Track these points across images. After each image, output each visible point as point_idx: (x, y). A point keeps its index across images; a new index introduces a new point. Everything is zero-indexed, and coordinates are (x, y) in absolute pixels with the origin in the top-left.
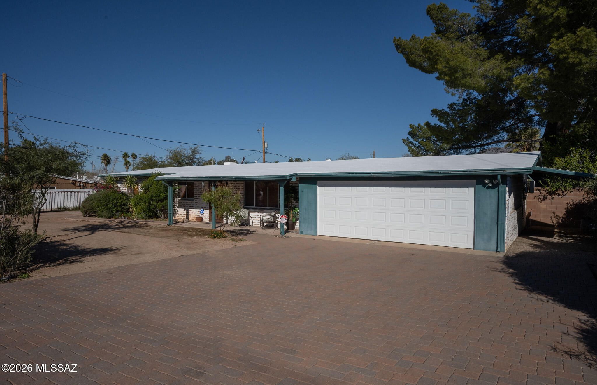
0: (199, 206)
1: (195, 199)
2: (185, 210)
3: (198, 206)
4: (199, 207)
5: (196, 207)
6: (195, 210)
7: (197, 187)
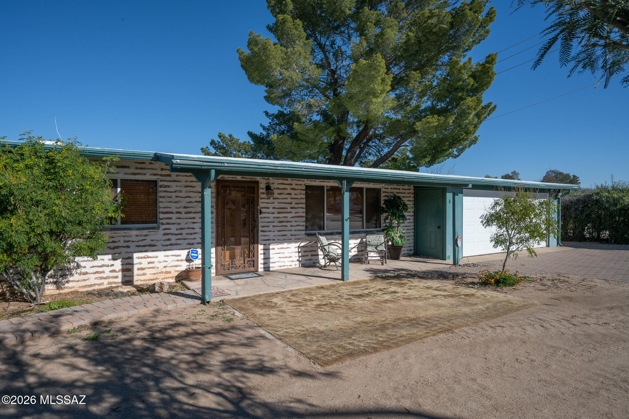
0: (179, 242)
1: (162, 224)
2: (114, 259)
3: (173, 241)
4: (177, 244)
5: (165, 246)
6: (161, 255)
7: (173, 195)
